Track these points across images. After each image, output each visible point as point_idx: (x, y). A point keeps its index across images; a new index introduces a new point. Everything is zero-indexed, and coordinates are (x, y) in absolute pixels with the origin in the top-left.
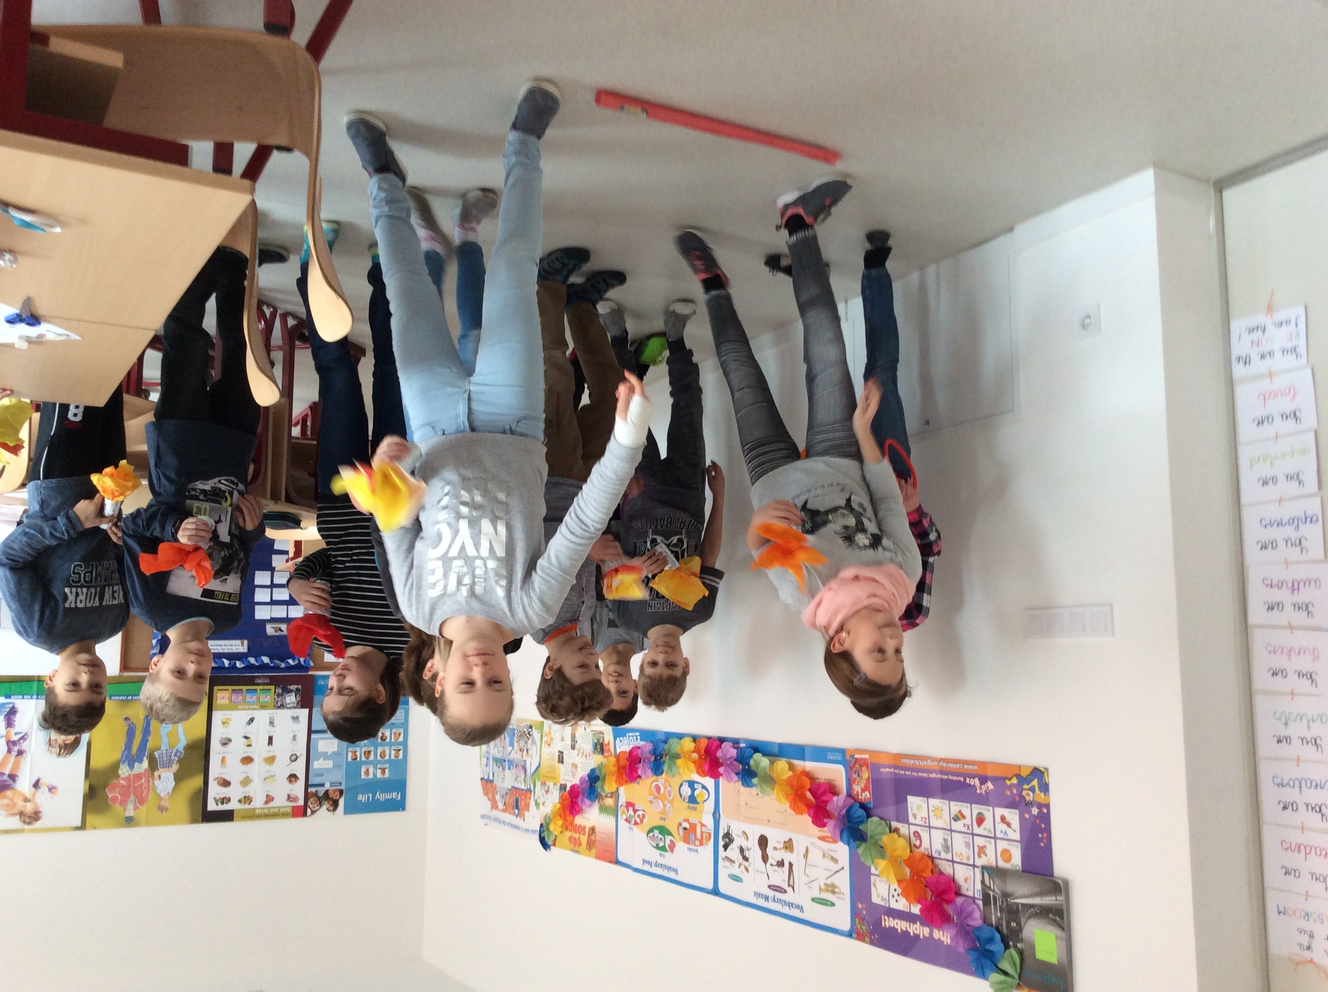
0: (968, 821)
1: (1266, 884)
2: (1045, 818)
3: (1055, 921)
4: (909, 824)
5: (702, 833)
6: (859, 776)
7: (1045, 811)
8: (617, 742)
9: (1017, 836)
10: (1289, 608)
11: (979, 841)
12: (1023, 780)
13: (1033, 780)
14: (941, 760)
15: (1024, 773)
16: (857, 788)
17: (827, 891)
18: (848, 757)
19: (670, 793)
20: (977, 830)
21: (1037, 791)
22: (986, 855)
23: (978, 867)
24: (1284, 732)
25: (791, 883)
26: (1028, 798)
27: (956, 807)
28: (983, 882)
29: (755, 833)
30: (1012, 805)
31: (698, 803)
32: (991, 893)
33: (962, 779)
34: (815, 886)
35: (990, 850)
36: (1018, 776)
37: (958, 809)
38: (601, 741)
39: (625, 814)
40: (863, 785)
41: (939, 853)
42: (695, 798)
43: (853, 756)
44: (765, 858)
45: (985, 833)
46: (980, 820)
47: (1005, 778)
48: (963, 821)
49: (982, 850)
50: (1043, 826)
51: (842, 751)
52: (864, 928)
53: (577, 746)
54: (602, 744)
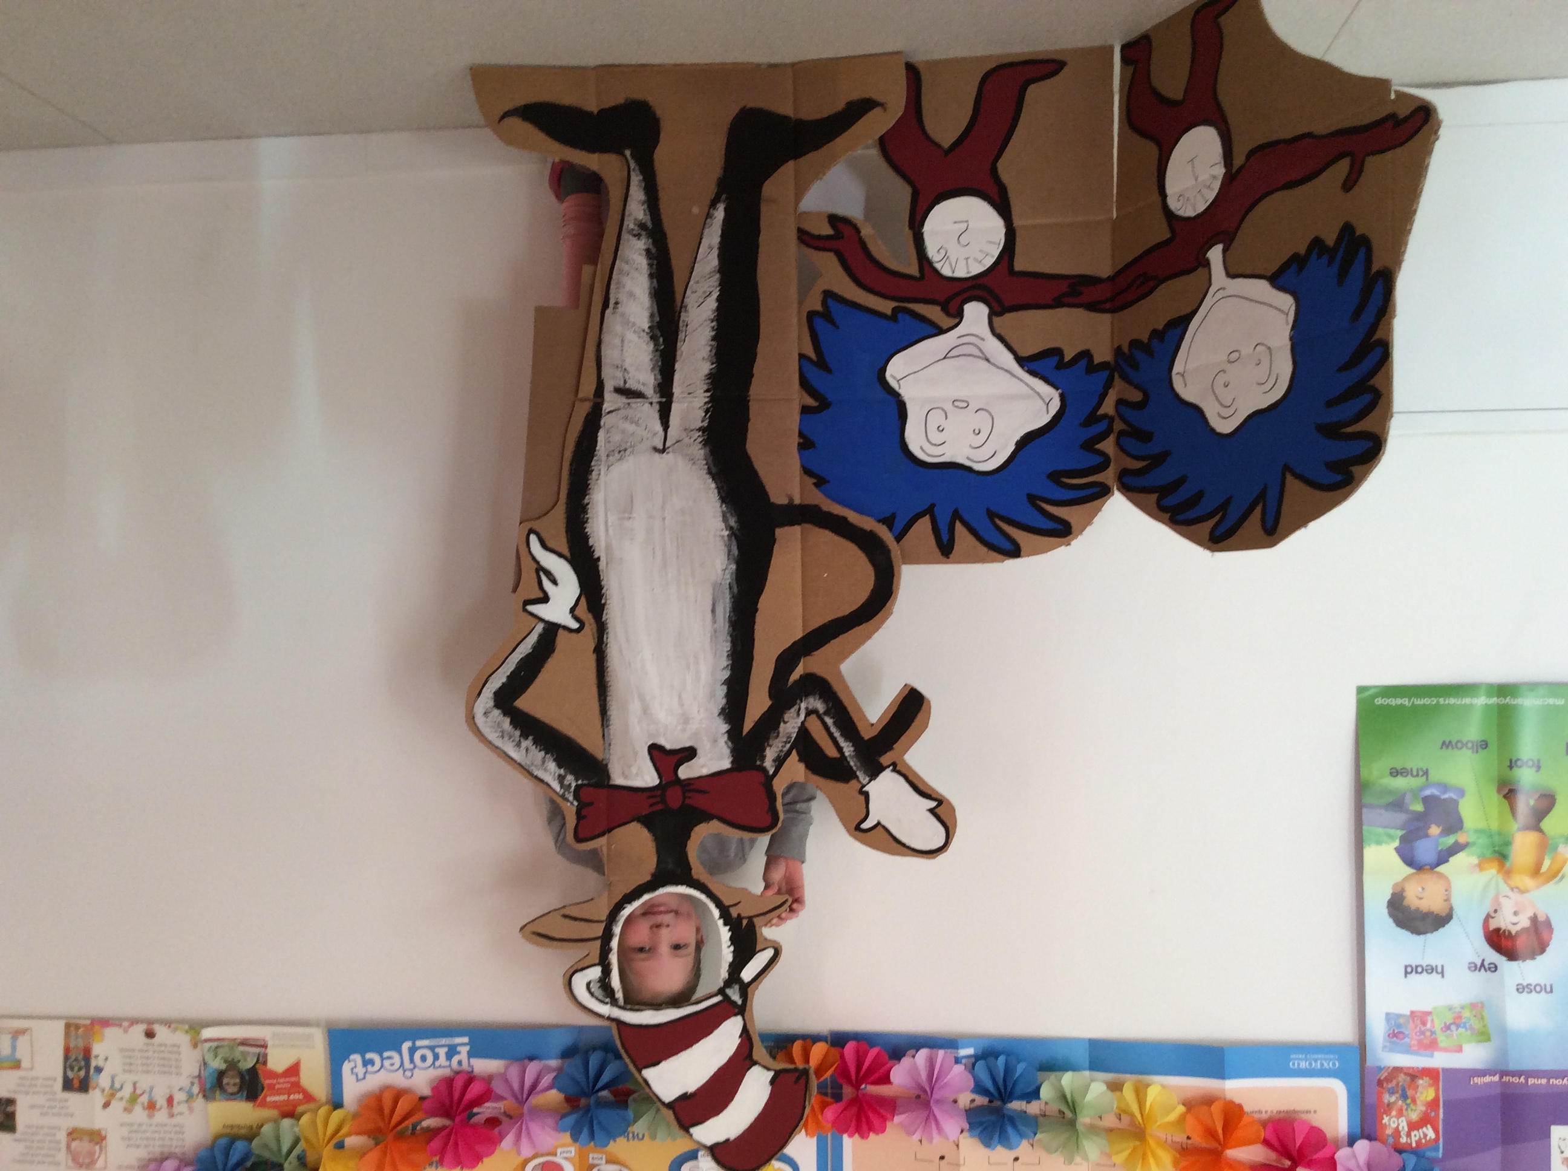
6: (1402, 1098)
8: (346, 1064)
16: (1395, 1124)
18: (1363, 1062)
40: (1414, 1116)
53: (103, 1080)
54: (253, 1071)
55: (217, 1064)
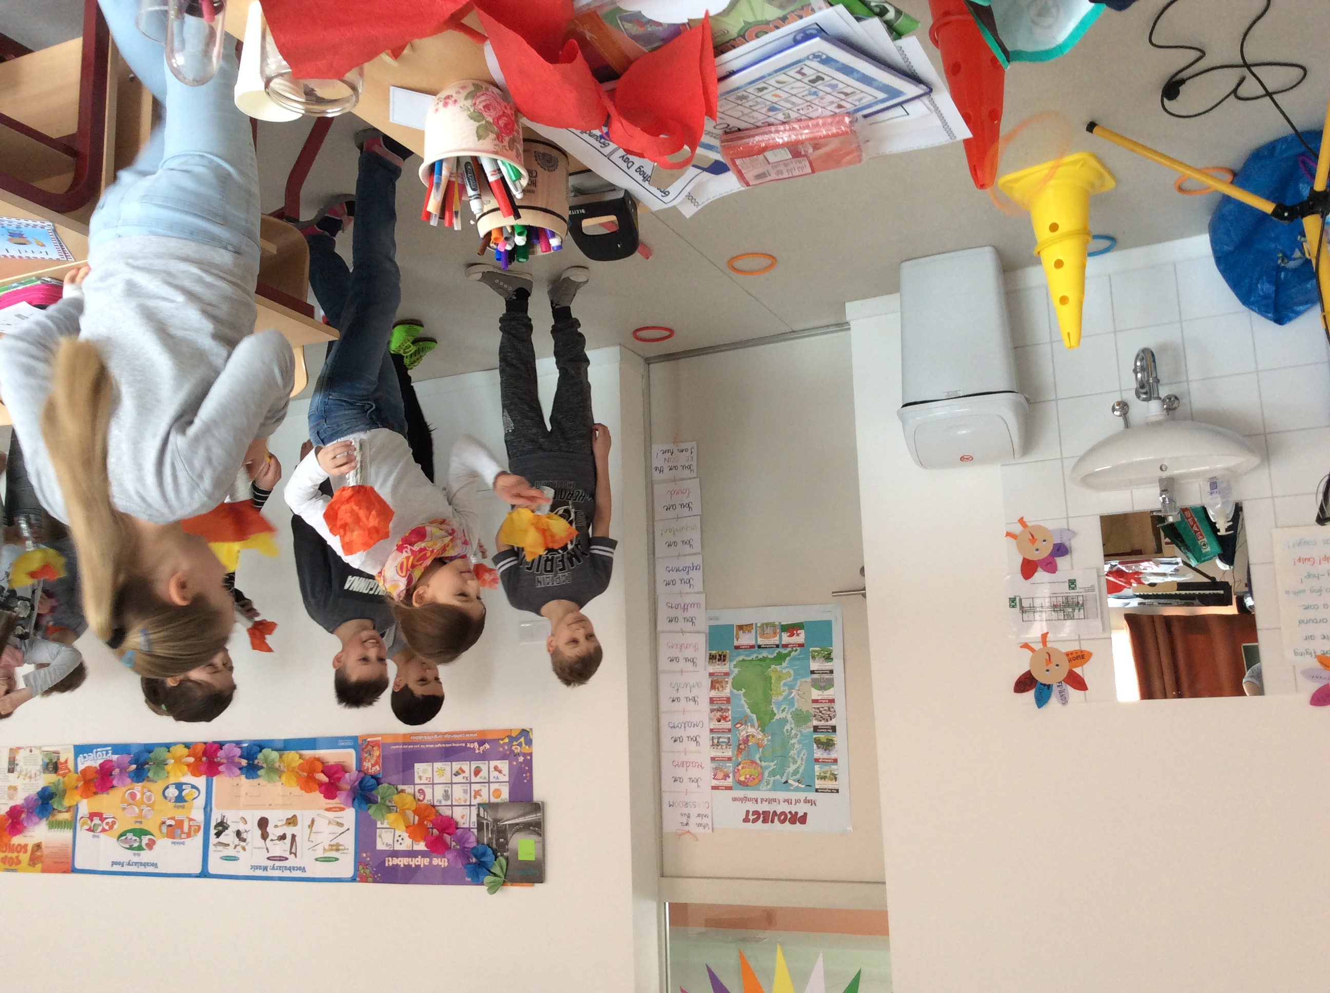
0: (467, 774)
1: (662, 790)
2: (529, 763)
3: (534, 831)
4: (414, 784)
5: (190, 827)
6: (370, 754)
7: (529, 758)
8: (79, 759)
9: (506, 779)
10: (681, 620)
11: (475, 787)
12: (512, 739)
13: (520, 738)
14: (446, 733)
15: (514, 735)
16: (367, 765)
17: (331, 850)
18: (360, 742)
19: (149, 798)
20: (474, 779)
21: (524, 745)
22: (481, 796)
23: (474, 805)
24: (675, 695)
25: (293, 851)
26: (516, 751)
27: (456, 766)
28: (478, 815)
29: (253, 817)
30: (503, 758)
31: (186, 801)
32: (485, 822)
33: (464, 745)
34: (320, 849)
35: (485, 792)
36: (509, 737)
37: (459, 767)
38: (54, 761)
39: (87, 824)
40: (373, 762)
41: (440, 802)
42: (183, 798)
43: (365, 740)
44: (265, 836)
45: (481, 780)
46: (477, 772)
47: (499, 739)
48: (464, 775)
49: (477, 793)
50: (527, 768)
51: (355, 739)
52: (368, 871)
53: (18, 768)
54: (56, 763)
55: (47, 760)
